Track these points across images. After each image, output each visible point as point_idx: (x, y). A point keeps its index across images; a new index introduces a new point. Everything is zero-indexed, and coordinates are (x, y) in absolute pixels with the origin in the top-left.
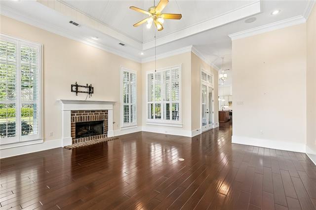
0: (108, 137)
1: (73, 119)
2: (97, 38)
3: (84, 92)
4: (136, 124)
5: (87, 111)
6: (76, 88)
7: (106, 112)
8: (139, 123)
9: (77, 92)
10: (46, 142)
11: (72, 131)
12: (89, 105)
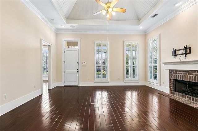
1: (171, 76)
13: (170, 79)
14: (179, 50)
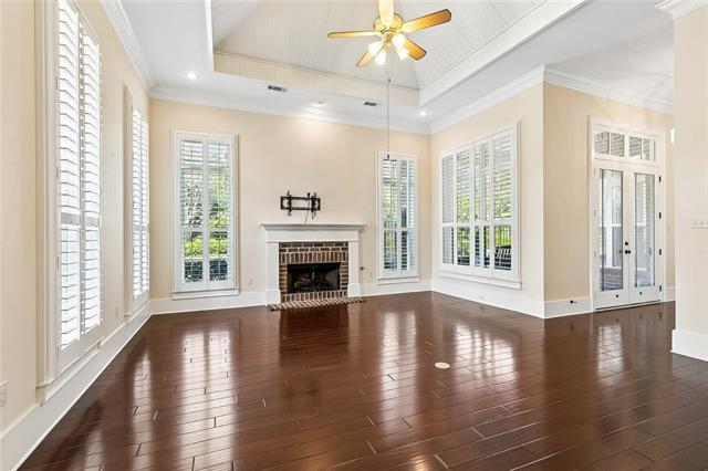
0: (349, 296)
1: (282, 258)
2: (321, 103)
3: (304, 209)
4: (415, 273)
5: (307, 244)
6: (288, 203)
7: (344, 245)
8: (424, 273)
9: (290, 209)
10: (242, 293)
11: (280, 280)
12: (313, 232)
13: (280, 266)
14: (298, 198)
